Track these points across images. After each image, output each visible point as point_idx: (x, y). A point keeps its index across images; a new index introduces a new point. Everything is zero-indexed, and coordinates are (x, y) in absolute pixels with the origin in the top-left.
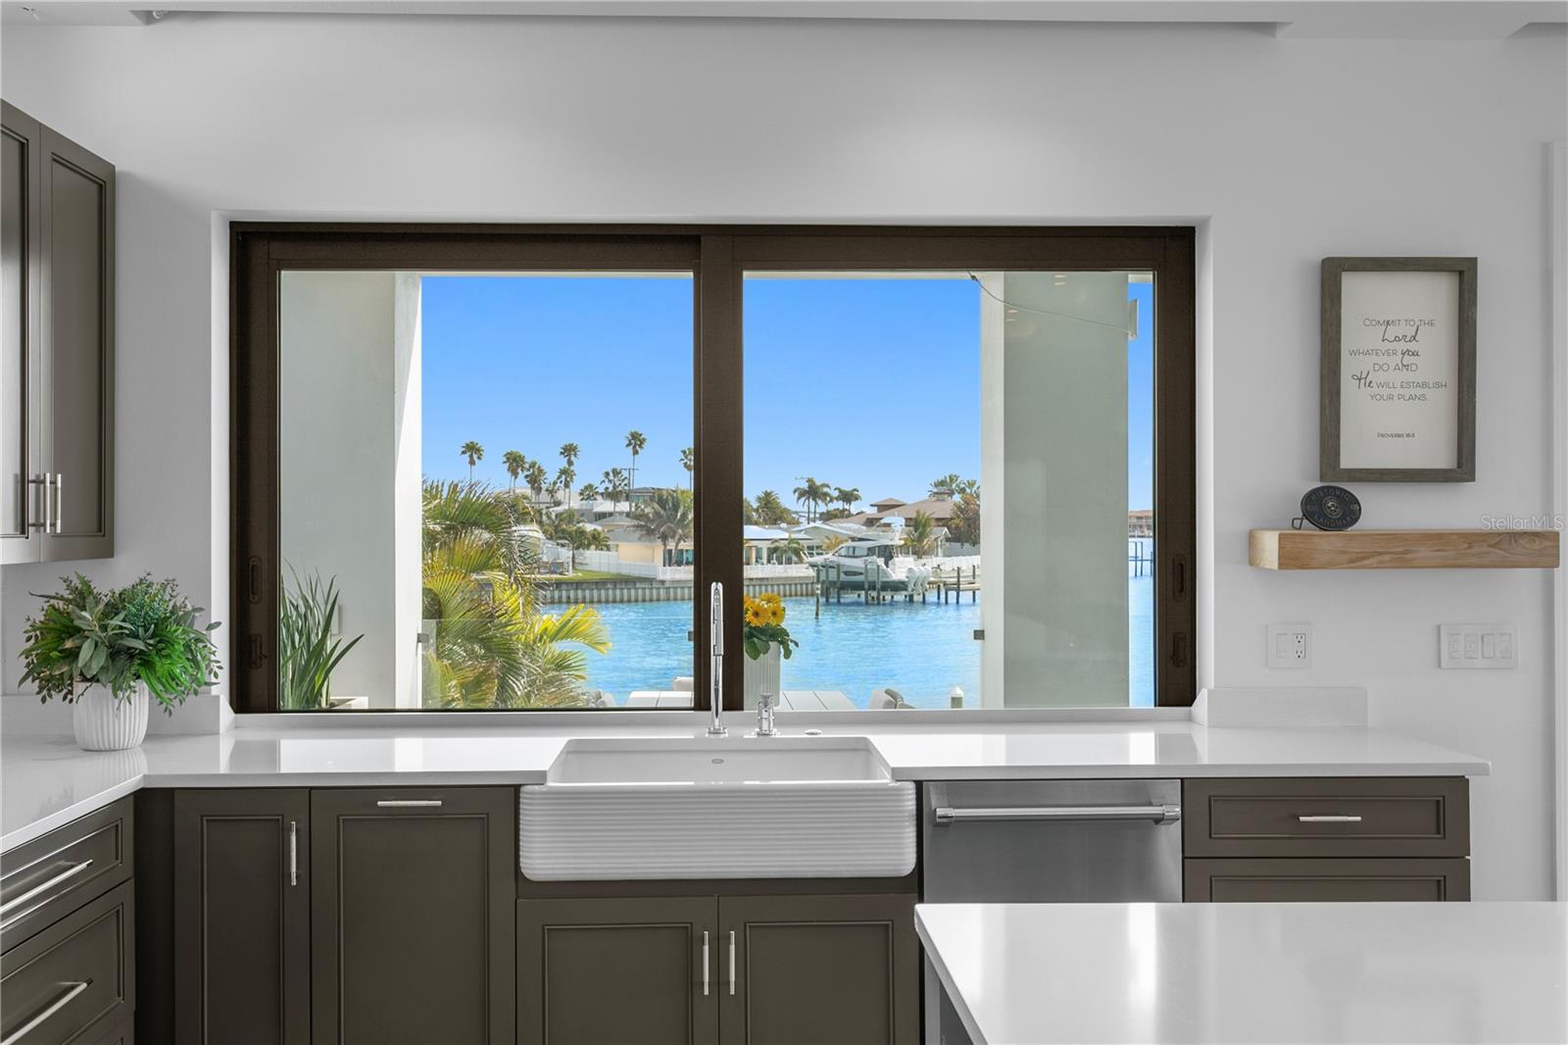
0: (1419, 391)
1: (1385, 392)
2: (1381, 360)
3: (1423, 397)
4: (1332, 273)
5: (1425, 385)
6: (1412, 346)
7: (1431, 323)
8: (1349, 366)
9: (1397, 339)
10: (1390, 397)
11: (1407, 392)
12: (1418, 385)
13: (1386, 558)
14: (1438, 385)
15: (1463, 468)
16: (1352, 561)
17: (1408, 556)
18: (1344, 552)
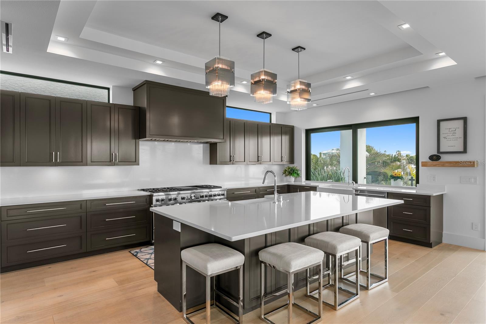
0: (456, 139)
1: (449, 139)
2: (449, 134)
3: (457, 140)
4: (439, 122)
5: (457, 138)
6: (455, 132)
7: (458, 128)
8: (442, 136)
9: (452, 131)
10: (451, 140)
11: (454, 139)
12: (456, 138)
13: (440, 165)
14: (460, 138)
15: (465, 151)
16: (434, 166)
17: (444, 165)
18: (432, 164)
